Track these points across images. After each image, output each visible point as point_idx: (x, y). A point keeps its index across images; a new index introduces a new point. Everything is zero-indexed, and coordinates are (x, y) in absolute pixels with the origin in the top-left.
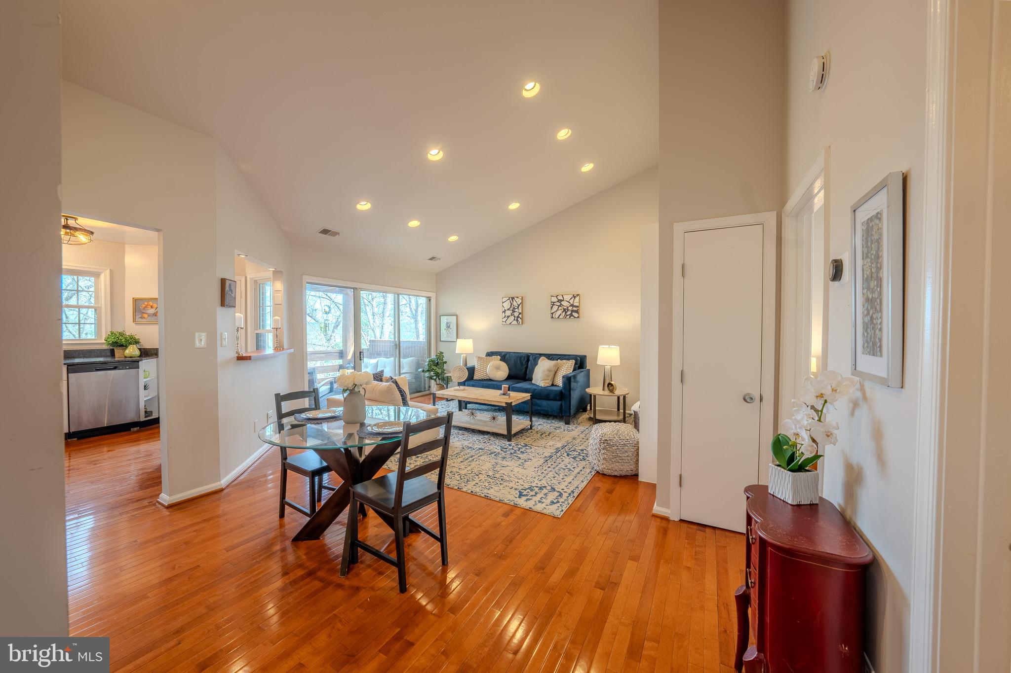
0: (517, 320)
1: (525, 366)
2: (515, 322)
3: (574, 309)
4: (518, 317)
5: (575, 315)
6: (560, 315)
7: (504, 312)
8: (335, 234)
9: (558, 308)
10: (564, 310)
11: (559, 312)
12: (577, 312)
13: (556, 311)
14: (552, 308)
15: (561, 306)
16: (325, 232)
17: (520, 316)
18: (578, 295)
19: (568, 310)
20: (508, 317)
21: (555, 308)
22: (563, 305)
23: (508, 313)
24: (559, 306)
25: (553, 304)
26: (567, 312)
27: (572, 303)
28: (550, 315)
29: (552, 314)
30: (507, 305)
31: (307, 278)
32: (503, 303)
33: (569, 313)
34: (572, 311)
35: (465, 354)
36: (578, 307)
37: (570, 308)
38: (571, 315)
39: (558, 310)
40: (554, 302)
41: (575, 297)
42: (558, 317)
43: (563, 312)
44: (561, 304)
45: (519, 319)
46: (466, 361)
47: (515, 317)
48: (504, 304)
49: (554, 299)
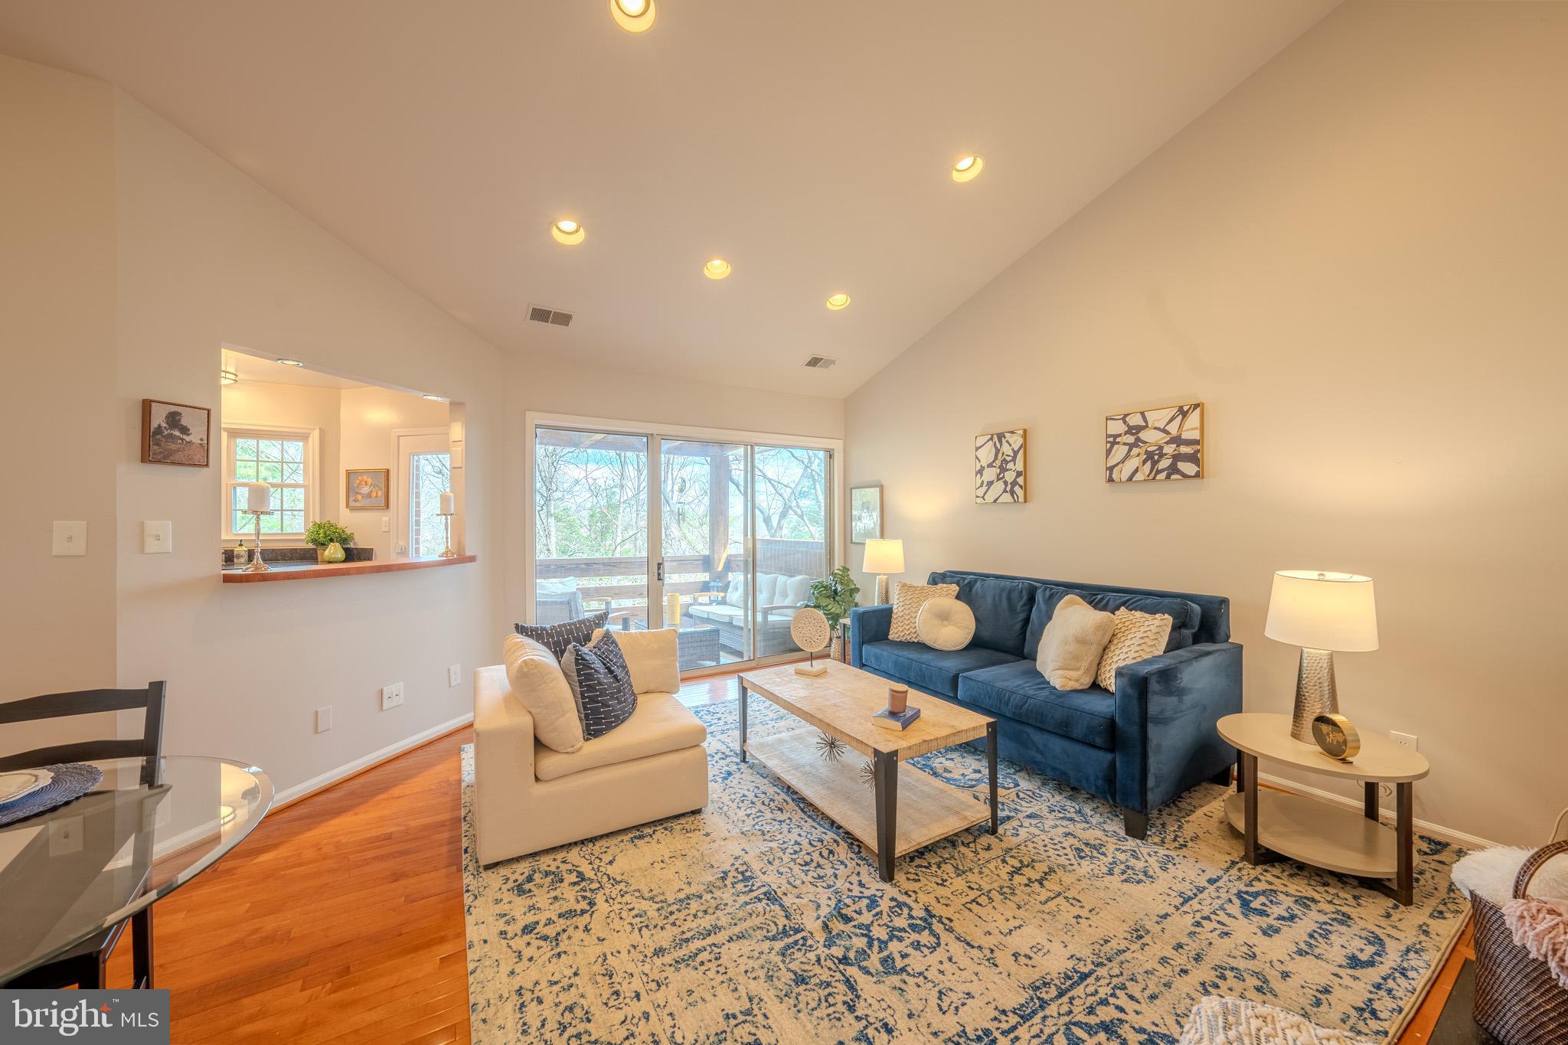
0: (1012, 492)
1: (1022, 616)
2: (1007, 497)
3: (1184, 449)
4: (1014, 483)
5: (1188, 468)
6: (1136, 471)
7: (980, 472)
8: (564, 319)
9: (1130, 450)
10: (1150, 456)
11: (1133, 463)
12: (1194, 459)
13: (1123, 461)
14: (1109, 452)
15: (1137, 446)
16: (540, 315)
17: (1020, 480)
18: (1196, 406)
19: (1162, 455)
20: (990, 484)
21: (1120, 452)
22: (1144, 442)
23: (990, 474)
24: (1131, 446)
25: (1113, 441)
26: (1158, 461)
27: (1175, 433)
28: (1103, 475)
29: (1111, 469)
30: (986, 455)
31: (533, 418)
32: (977, 449)
33: (1165, 463)
34: (1177, 457)
35: (885, 574)
36: (1196, 442)
37: (1169, 449)
38: (1173, 469)
39: (1127, 456)
40: (1116, 436)
41: (1185, 414)
42: (1130, 479)
43: (1144, 462)
44: (1138, 440)
45: (1017, 489)
46: (887, 592)
47: (1006, 483)
48: (980, 453)
49: (1116, 427)
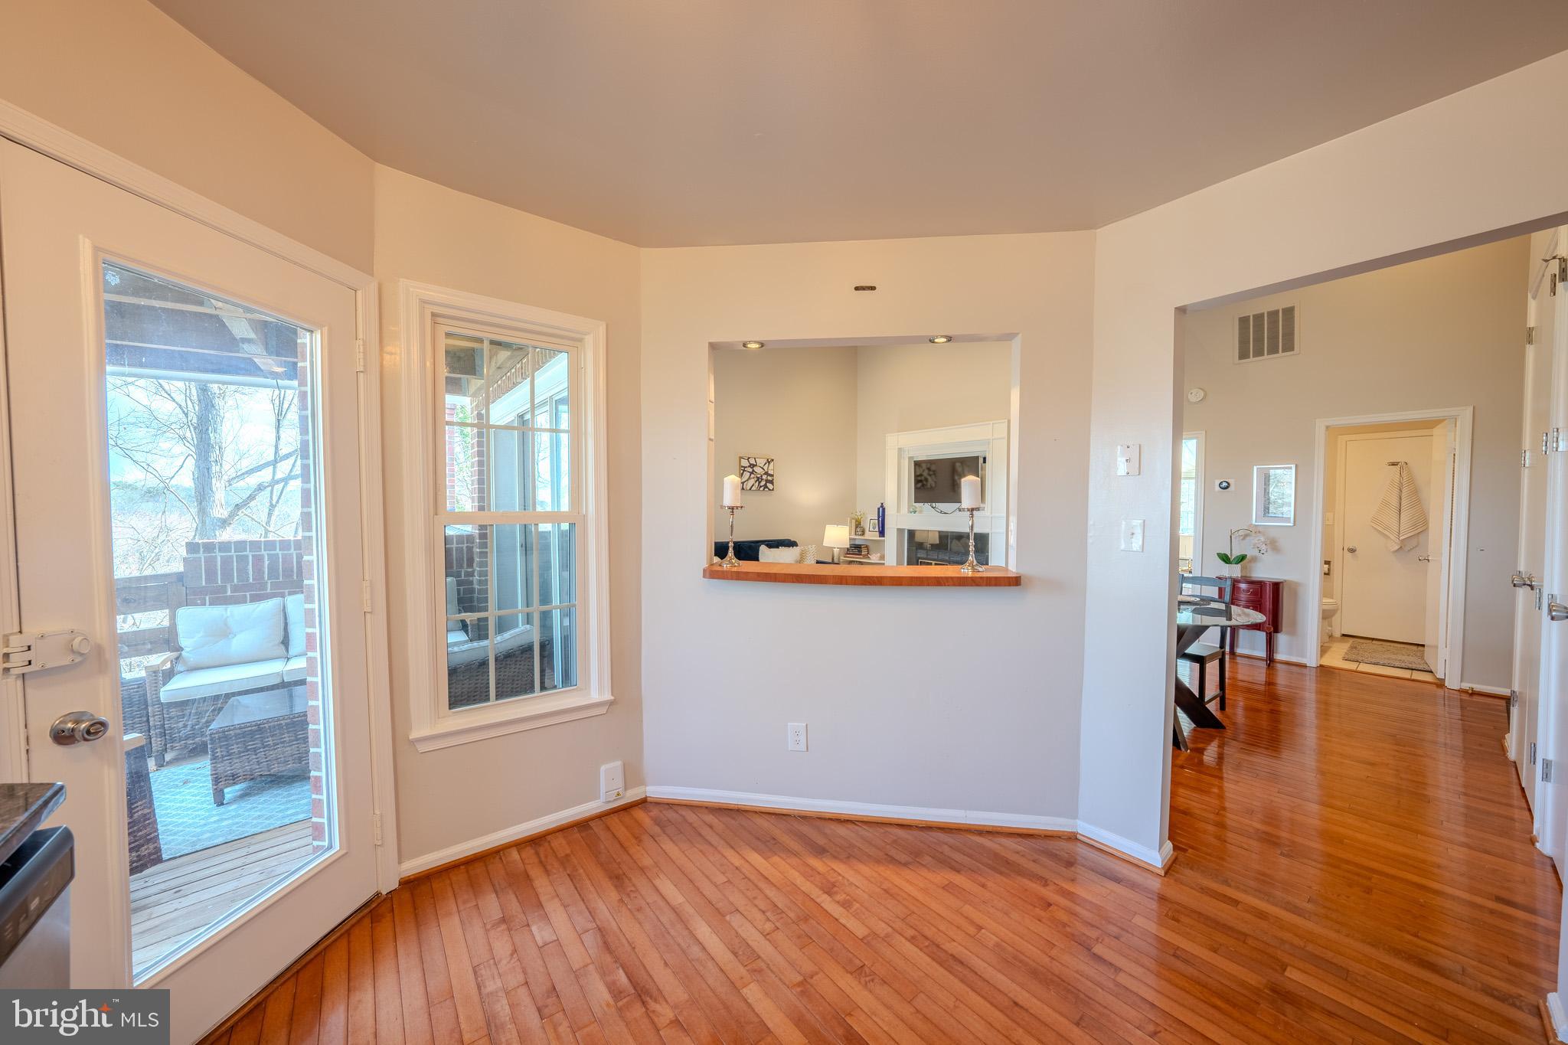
3: (770, 478)
5: (770, 486)
6: (753, 485)
9: (750, 475)
10: (758, 478)
11: (752, 481)
12: (772, 482)
13: (747, 480)
14: (742, 475)
15: (753, 474)
18: (773, 460)
19: (762, 479)
21: (746, 475)
22: (755, 472)
24: (751, 473)
25: (744, 469)
26: (760, 482)
27: (766, 470)
28: (740, 485)
29: (743, 483)
33: (763, 483)
34: (767, 481)
36: (772, 476)
38: (765, 486)
39: (749, 478)
40: (745, 467)
41: (769, 462)
42: (750, 489)
43: (756, 481)
44: (753, 470)
49: (745, 463)
